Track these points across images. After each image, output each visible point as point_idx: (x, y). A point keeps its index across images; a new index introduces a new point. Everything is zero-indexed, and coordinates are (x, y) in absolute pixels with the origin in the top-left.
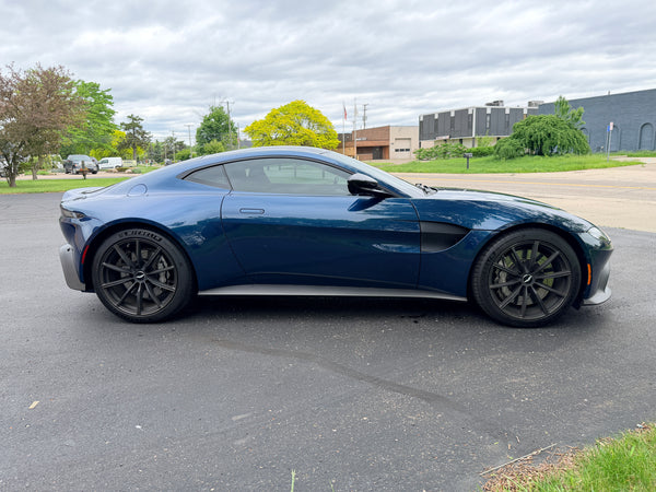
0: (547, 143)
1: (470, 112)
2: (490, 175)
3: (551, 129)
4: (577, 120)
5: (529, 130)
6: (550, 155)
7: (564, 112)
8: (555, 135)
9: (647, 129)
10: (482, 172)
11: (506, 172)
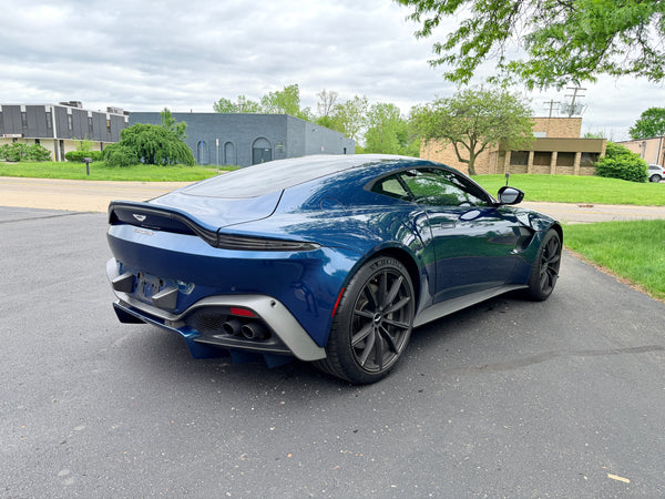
0: (159, 152)
1: (47, 110)
2: (115, 183)
3: (162, 140)
4: (181, 133)
5: (140, 138)
6: (164, 165)
7: (170, 124)
8: (167, 146)
9: (229, 146)
10: (108, 179)
11: (135, 180)
